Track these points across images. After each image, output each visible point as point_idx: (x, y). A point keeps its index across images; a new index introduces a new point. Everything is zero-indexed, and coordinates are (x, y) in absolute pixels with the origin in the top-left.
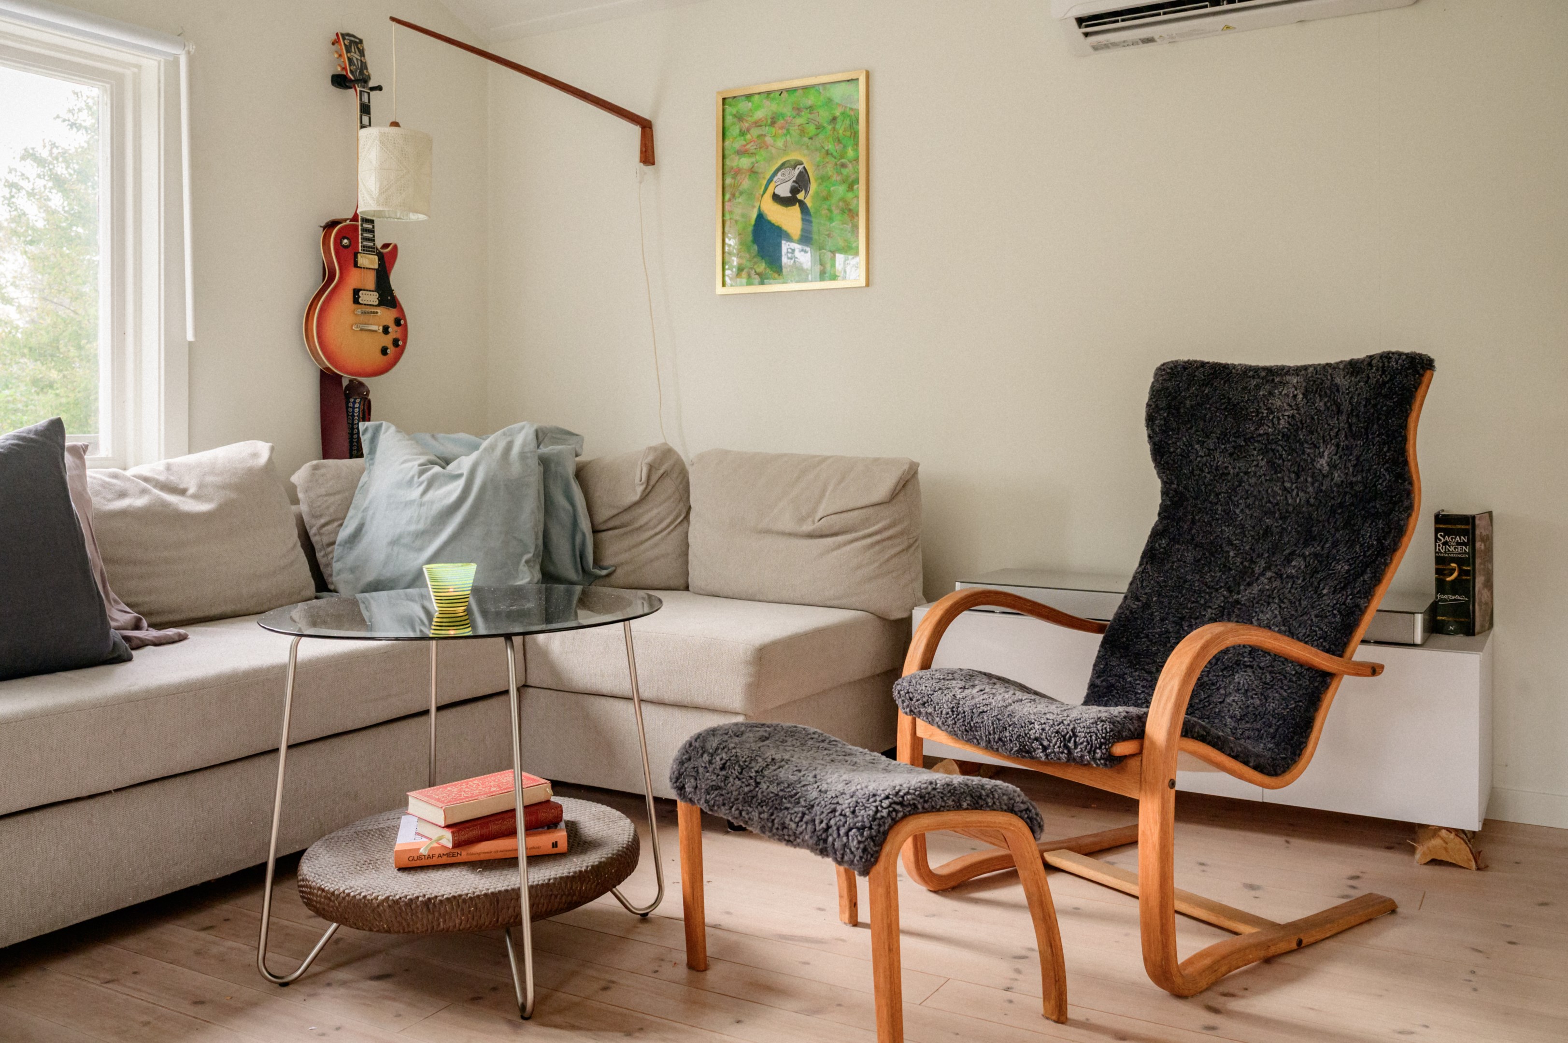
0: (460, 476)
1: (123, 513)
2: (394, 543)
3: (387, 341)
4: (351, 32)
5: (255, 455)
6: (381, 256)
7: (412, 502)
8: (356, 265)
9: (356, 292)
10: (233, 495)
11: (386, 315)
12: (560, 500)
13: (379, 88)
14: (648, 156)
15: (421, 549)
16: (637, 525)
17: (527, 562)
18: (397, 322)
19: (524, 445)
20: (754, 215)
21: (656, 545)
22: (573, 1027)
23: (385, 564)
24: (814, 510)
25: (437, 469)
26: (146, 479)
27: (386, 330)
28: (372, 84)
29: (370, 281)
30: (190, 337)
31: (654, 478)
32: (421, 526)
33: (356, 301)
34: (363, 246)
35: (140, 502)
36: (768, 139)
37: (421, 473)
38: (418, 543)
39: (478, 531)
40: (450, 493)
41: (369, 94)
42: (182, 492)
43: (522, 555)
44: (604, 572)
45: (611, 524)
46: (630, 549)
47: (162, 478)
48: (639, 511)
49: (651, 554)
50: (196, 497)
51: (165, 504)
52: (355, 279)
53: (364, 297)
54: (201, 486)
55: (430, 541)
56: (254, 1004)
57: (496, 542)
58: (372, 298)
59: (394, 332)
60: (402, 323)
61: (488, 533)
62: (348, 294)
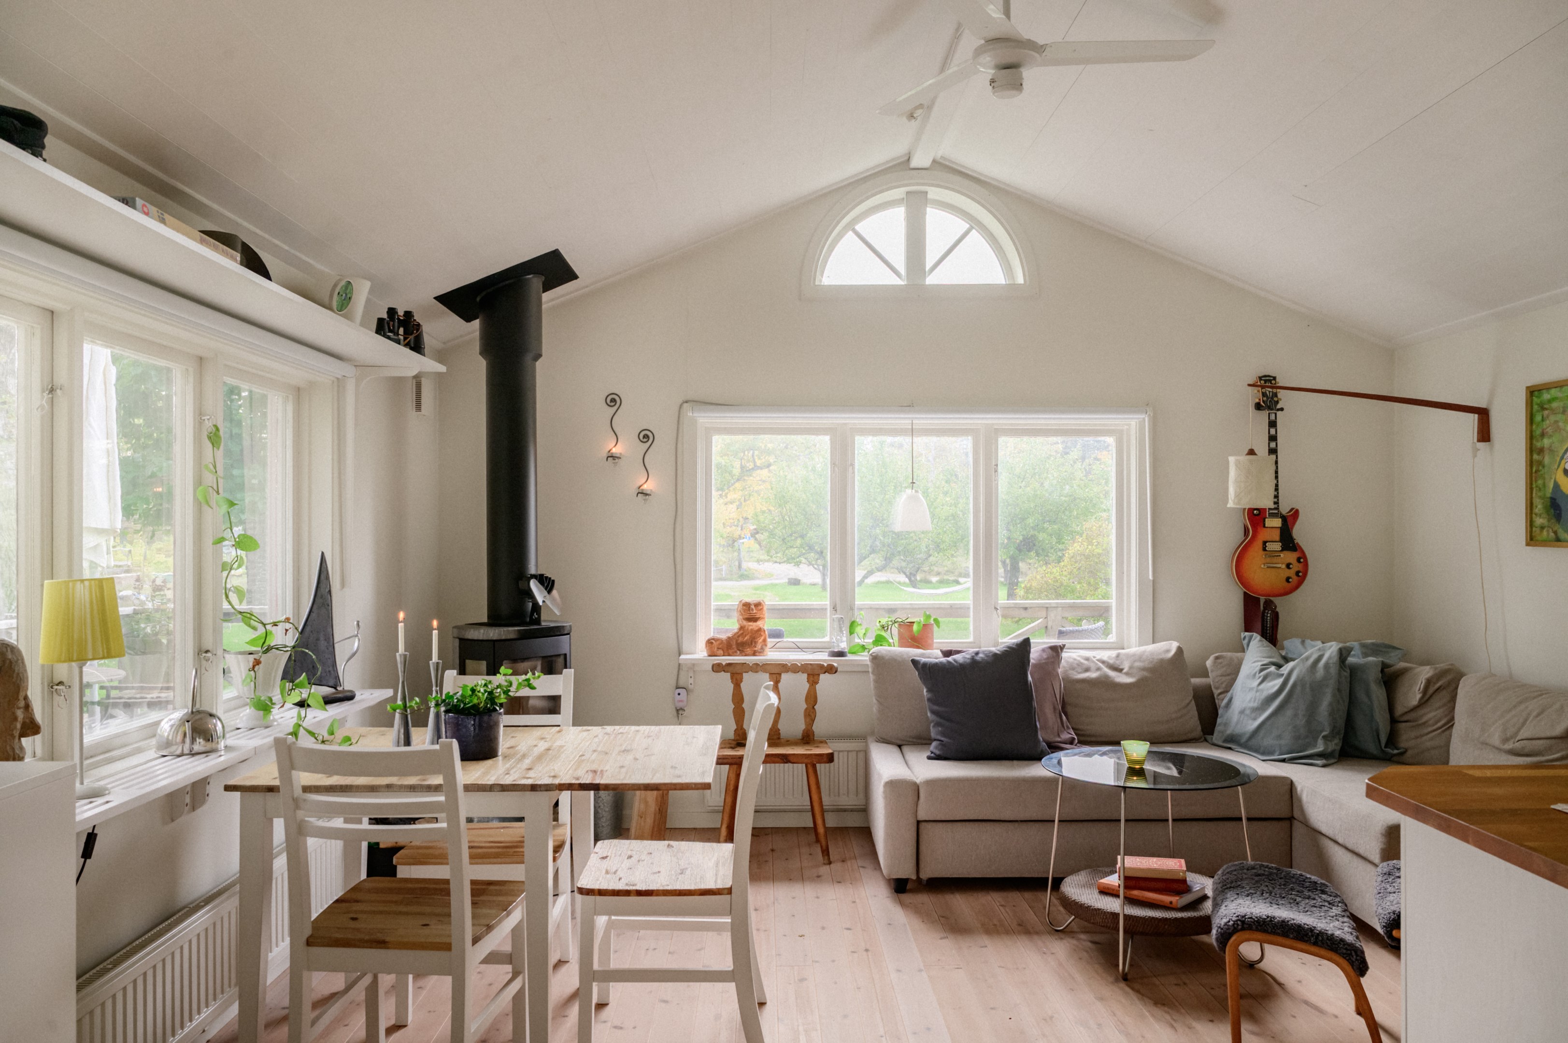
0: (1282, 675)
1: (1083, 681)
2: (1242, 712)
3: (1291, 573)
4: (1267, 374)
5: (1168, 651)
6: (1284, 519)
7: (1251, 689)
8: (1264, 526)
9: (1265, 543)
10: (1146, 674)
11: (1290, 557)
12: (1361, 695)
13: (1282, 409)
14: (1484, 435)
15: (1255, 719)
16: (1420, 722)
17: (1324, 737)
18: (1298, 560)
19: (1330, 658)
20: (1551, 485)
21: (1432, 739)
22: (1138, 991)
23: (1237, 723)
24: (1516, 734)
25: (1273, 669)
26: (1103, 662)
27: (1288, 566)
28: (1279, 406)
29: (1276, 535)
30: (1151, 577)
31: (1431, 690)
32: (1255, 705)
33: (1264, 549)
34: (1269, 514)
35: (1093, 675)
36: (1561, 424)
37: (1261, 670)
38: (1253, 715)
39: (1289, 712)
40: (1274, 686)
41: (1276, 414)
42: (1120, 670)
43: (1322, 731)
44: (1396, 752)
45: (1405, 718)
46: (1417, 738)
47: (1111, 662)
48: (1421, 712)
49: (1428, 744)
50: (1127, 674)
51: (1107, 677)
52: (1263, 535)
53: (1270, 547)
54: (1131, 668)
55: (1260, 715)
57: (1301, 721)
58: (1277, 546)
59: (1296, 567)
60: (1303, 559)
61: (1296, 715)
62: (1258, 544)
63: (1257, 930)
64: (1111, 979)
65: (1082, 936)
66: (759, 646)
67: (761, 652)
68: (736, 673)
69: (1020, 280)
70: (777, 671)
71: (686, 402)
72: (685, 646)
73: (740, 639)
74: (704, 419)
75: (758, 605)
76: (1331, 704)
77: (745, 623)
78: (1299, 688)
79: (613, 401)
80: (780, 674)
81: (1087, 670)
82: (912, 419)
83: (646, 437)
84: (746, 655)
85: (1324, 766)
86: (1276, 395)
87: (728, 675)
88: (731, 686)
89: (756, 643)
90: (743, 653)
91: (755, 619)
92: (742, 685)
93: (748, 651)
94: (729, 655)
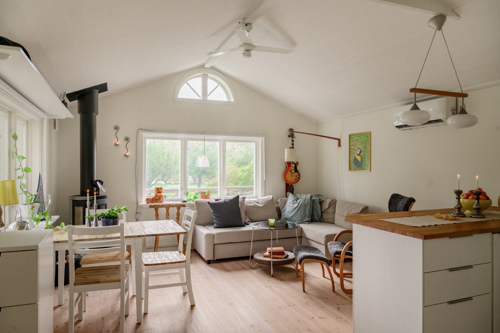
0: (298, 203)
1: (250, 206)
2: (288, 212)
3: (297, 178)
4: (291, 128)
5: (270, 198)
6: (295, 164)
7: (291, 206)
8: (291, 166)
9: (291, 170)
10: (265, 204)
11: (296, 174)
12: (315, 207)
13: (295, 137)
14: (339, 145)
15: (291, 214)
16: (328, 212)
17: (308, 217)
18: (298, 175)
19: (308, 198)
20: (354, 157)
21: (330, 216)
22: (276, 279)
23: (287, 215)
24: (350, 213)
25: (295, 201)
26: (255, 201)
27: (296, 176)
28: (294, 137)
29: (293, 168)
30: (264, 179)
31: (330, 205)
32: (292, 210)
33: (291, 172)
34: (292, 163)
35: (252, 204)
36: (356, 143)
37: (293, 202)
38: (291, 213)
39: (300, 211)
40: (295, 206)
42: (259, 203)
43: (306, 216)
44: (322, 219)
45: (325, 211)
46: (327, 216)
47: (257, 201)
48: (328, 210)
49: (330, 217)
50: (261, 204)
51: (256, 205)
52: (291, 168)
53: (292, 171)
54: (262, 202)
55: (293, 212)
56: (248, 269)
57: (302, 213)
58: (294, 171)
59: (298, 176)
60: (299, 174)
61: (301, 212)
62: (289, 171)
63: (308, 258)
64: (269, 277)
65: (259, 269)
66: (161, 200)
67: (162, 202)
68: (156, 208)
69: (232, 100)
70: (168, 207)
71: (140, 129)
72: (139, 201)
73: (156, 198)
74: (145, 134)
75: (161, 188)
76: (309, 209)
77: (157, 194)
78: (302, 206)
79: (117, 128)
80: (169, 208)
81: (251, 203)
82: (204, 137)
83: (127, 139)
84: (158, 203)
85: (308, 224)
86: (293, 133)
87: (154, 208)
88: (155, 212)
89: (160, 199)
90: (157, 202)
91: (160, 193)
92: (158, 211)
93: (159, 201)
94: (153, 203)
